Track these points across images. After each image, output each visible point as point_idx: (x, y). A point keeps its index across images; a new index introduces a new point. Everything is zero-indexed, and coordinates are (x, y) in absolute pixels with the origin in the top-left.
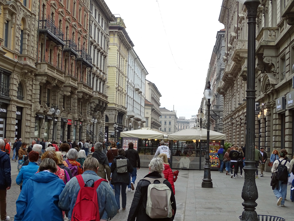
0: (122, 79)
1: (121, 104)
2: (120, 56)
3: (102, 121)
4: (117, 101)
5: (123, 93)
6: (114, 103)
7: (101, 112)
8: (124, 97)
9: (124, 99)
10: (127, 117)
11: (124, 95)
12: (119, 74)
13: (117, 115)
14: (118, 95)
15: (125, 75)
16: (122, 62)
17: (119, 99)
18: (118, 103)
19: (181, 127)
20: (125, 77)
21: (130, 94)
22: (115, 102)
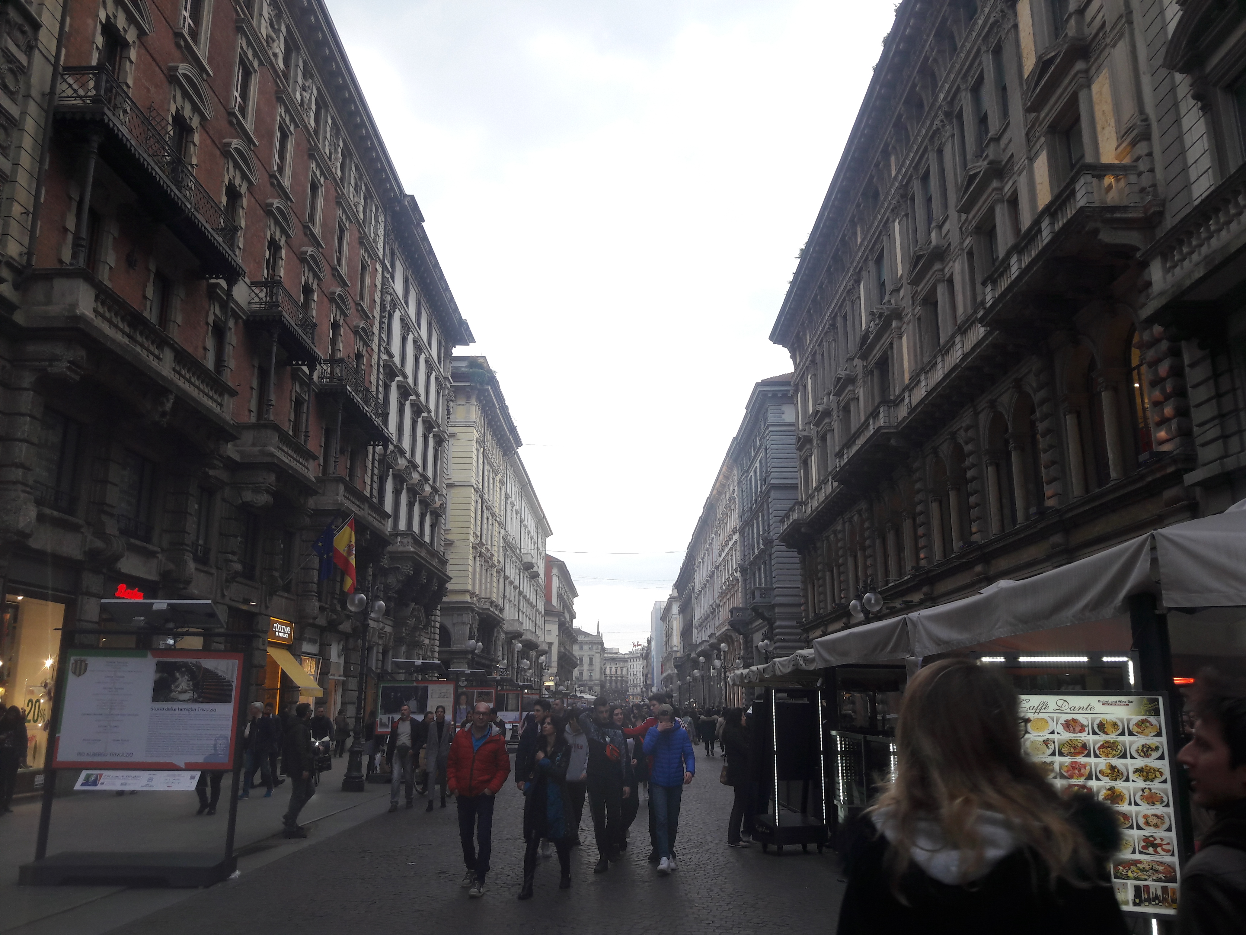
0: (490, 527)
1: (488, 596)
2: (484, 463)
3: (427, 641)
4: (477, 587)
5: (493, 566)
6: (467, 591)
7: (422, 610)
8: (495, 579)
9: (495, 585)
10: (502, 636)
11: (495, 574)
12: (482, 512)
13: (477, 626)
14: (478, 569)
15: (498, 519)
16: (491, 481)
17: (483, 581)
18: (480, 592)
19: (611, 670)
20: (499, 524)
21: (512, 572)
22: (470, 588)
